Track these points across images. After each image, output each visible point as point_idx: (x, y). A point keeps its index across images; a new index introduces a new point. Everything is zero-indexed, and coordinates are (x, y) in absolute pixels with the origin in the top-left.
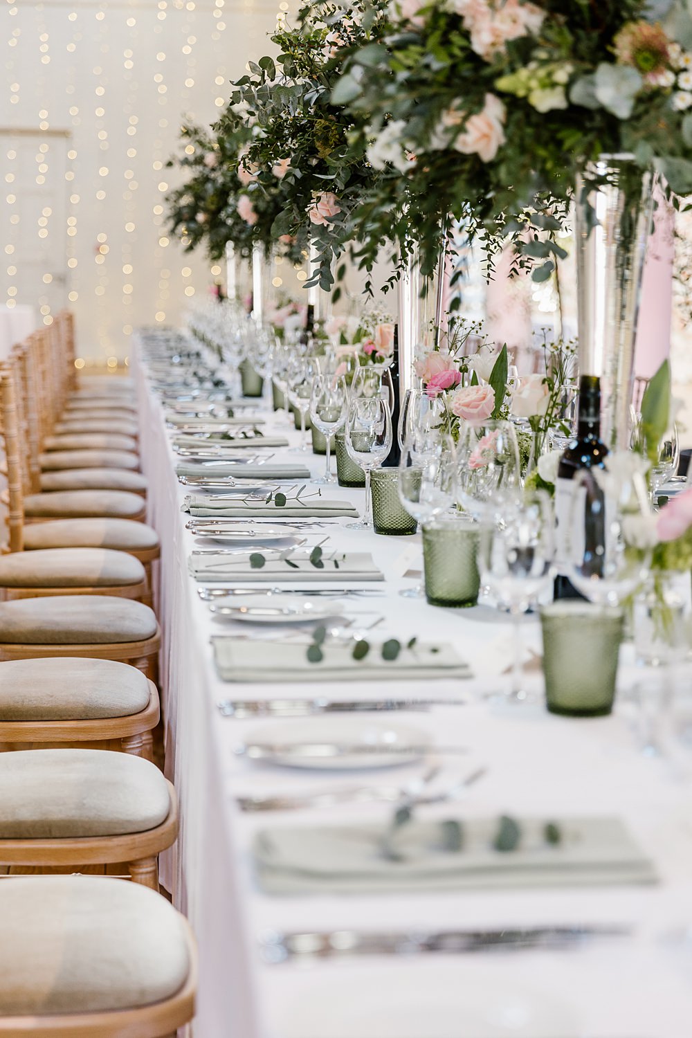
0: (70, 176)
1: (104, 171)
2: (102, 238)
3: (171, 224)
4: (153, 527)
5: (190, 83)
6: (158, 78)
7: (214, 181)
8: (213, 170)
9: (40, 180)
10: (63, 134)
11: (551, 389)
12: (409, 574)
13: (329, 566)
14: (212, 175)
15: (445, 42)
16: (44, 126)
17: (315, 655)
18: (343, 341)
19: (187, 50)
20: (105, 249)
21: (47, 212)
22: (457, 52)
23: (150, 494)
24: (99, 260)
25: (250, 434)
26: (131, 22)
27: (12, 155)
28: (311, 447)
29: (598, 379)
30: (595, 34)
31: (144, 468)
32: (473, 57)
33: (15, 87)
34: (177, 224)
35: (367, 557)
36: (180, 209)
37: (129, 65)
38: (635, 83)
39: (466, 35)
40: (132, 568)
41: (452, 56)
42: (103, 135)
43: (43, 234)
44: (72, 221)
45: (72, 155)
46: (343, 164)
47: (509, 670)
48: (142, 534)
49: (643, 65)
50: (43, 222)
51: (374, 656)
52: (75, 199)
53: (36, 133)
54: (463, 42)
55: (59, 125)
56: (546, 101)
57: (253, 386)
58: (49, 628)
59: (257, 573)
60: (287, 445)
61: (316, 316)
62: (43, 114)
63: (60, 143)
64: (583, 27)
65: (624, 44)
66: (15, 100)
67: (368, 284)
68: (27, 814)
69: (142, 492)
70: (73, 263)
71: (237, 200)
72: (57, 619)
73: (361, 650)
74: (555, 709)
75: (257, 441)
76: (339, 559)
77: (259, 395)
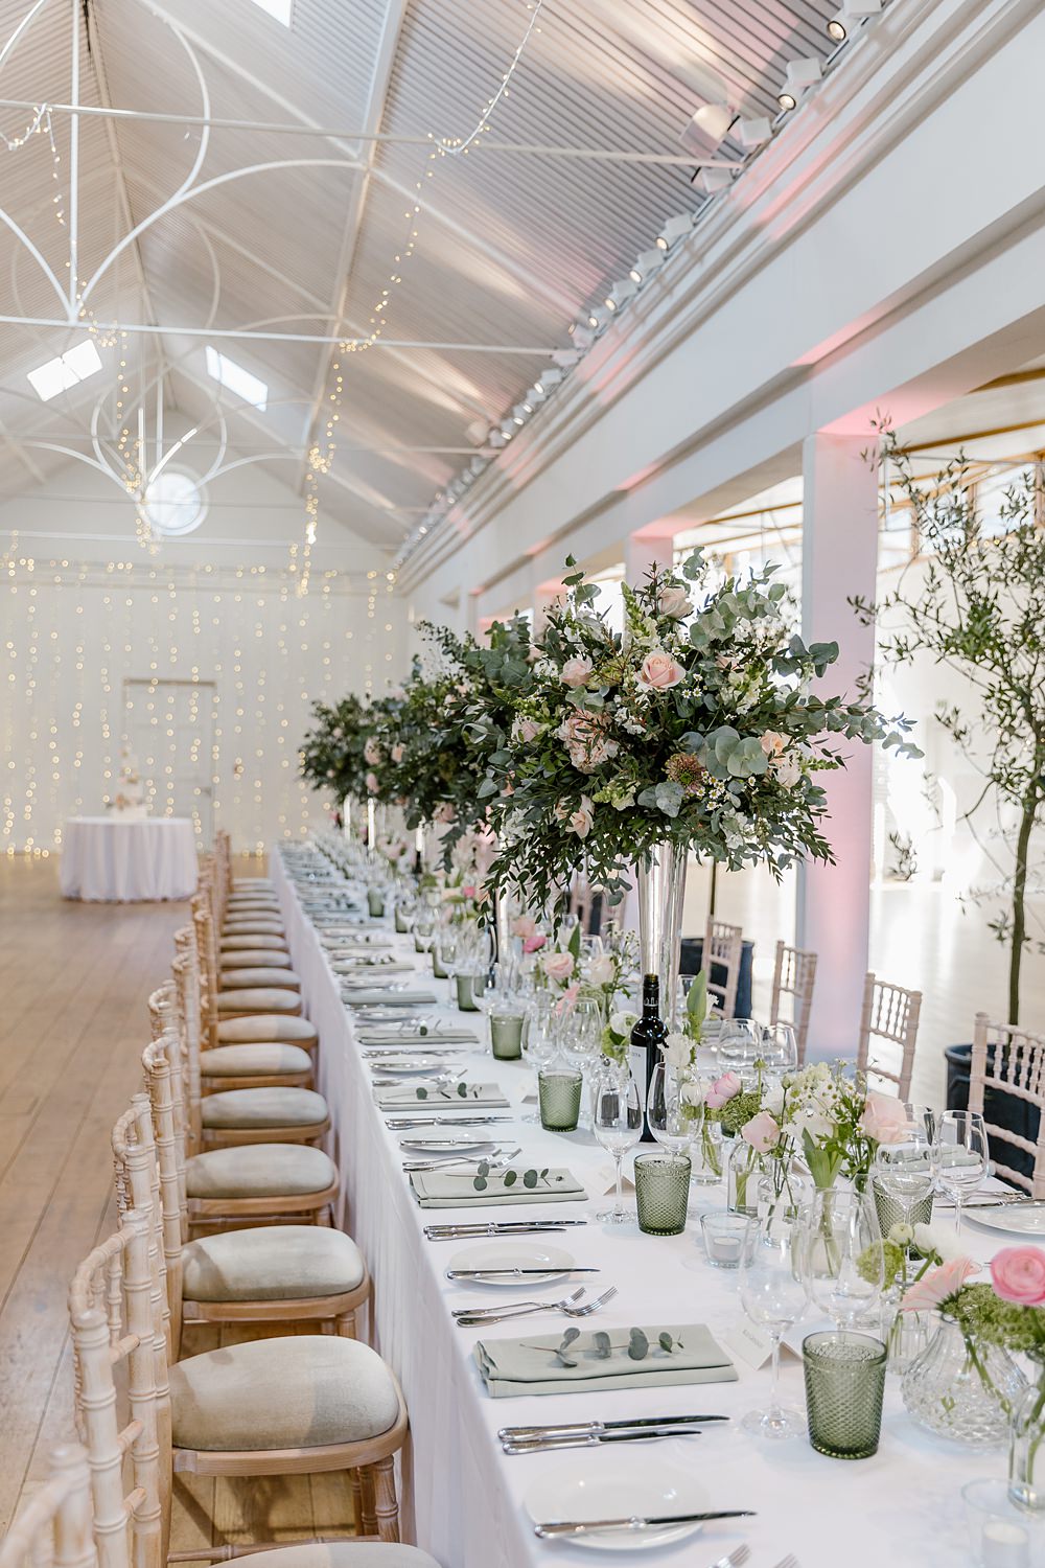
0: (215, 715)
1: (240, 712)
2: (239, 761)
3: (303, 771)
4: (308, 1019)
5: (305, 647)
6: (282, 644)
7: (340, 749)
8: (340, 740)
9: (193, 718)
10: (211, 684)
11: (616, 964)
12: (528, 1099)
13: (470, 1096)
14: (339, 744)
15: (554, 759)
16: (196, 679)
17: (480, 1184)
18: (447, 885)
19: (303, 623)
20: (241, 769)
21: (198, 742)
22: (560, 764)
23: (302, 989)
24: (237, 777)
25: (387, 960)
26: (261, 603)
27: (171, 700)
28: (432, 971)
29: (657, 977)
30: (652, 757)
31: (294, 967)
32: (570, 767)
33: (174, 650)
34: (307, 770)
35: (495, 1087)
36: (310, 759)
37: (260, 634)
38: (681, 794)
39: (567, 753)
40: (299, 1059)
41: (557, 767)
42: (240, 685)
43: (195, 758)
44: (217, 749)
45: (217, 700)
46: (460, 787)
47: (613, 1190)
48: (300, 1027)
49: (684, 780)
50: (194, 749)
51: (519, 1182)
52: (219, 732)
53: (191, 683)
54: (564, 758)
55: (207, 678)
56: (622, 804)
57: (377, 910)
58: (251, 1116)
59: (422, 1103)
60: (413, 969)
61: (423, 860)
62: (195, 670)
63: (208, 690)
64: (643, 754)
65: (671, 767)
66: (174, 659)
67: (474, 862)
68: (267, 1283)
69: (295, 988)
70: (217, 780)
71: (365, 775)
72: (258, 1109)
73: (510, 1178)
74: (647, 1228)
75: (392, 965)
76: (477, 1089)
77: (381, 915)
